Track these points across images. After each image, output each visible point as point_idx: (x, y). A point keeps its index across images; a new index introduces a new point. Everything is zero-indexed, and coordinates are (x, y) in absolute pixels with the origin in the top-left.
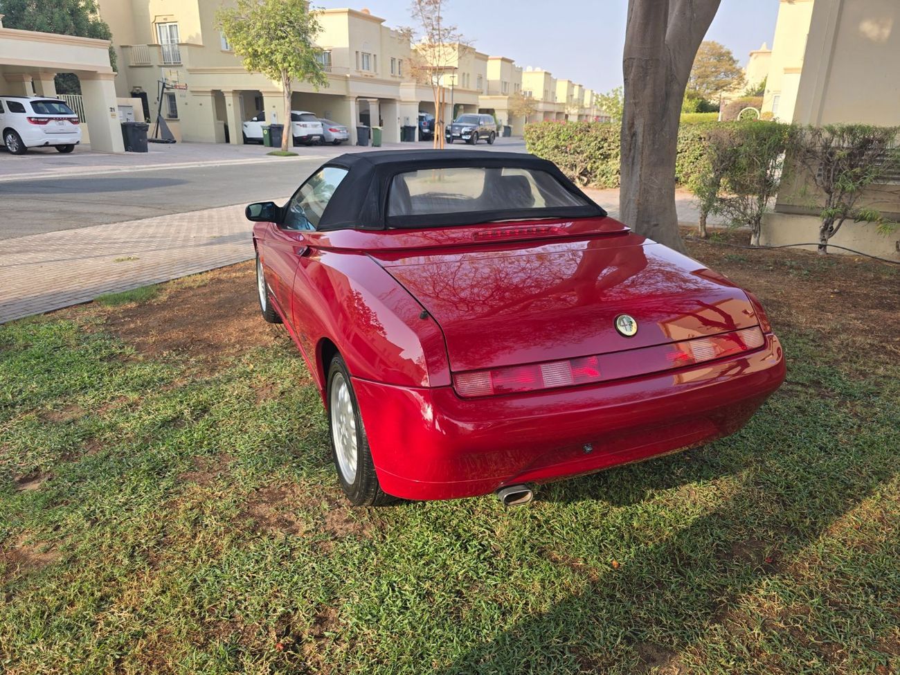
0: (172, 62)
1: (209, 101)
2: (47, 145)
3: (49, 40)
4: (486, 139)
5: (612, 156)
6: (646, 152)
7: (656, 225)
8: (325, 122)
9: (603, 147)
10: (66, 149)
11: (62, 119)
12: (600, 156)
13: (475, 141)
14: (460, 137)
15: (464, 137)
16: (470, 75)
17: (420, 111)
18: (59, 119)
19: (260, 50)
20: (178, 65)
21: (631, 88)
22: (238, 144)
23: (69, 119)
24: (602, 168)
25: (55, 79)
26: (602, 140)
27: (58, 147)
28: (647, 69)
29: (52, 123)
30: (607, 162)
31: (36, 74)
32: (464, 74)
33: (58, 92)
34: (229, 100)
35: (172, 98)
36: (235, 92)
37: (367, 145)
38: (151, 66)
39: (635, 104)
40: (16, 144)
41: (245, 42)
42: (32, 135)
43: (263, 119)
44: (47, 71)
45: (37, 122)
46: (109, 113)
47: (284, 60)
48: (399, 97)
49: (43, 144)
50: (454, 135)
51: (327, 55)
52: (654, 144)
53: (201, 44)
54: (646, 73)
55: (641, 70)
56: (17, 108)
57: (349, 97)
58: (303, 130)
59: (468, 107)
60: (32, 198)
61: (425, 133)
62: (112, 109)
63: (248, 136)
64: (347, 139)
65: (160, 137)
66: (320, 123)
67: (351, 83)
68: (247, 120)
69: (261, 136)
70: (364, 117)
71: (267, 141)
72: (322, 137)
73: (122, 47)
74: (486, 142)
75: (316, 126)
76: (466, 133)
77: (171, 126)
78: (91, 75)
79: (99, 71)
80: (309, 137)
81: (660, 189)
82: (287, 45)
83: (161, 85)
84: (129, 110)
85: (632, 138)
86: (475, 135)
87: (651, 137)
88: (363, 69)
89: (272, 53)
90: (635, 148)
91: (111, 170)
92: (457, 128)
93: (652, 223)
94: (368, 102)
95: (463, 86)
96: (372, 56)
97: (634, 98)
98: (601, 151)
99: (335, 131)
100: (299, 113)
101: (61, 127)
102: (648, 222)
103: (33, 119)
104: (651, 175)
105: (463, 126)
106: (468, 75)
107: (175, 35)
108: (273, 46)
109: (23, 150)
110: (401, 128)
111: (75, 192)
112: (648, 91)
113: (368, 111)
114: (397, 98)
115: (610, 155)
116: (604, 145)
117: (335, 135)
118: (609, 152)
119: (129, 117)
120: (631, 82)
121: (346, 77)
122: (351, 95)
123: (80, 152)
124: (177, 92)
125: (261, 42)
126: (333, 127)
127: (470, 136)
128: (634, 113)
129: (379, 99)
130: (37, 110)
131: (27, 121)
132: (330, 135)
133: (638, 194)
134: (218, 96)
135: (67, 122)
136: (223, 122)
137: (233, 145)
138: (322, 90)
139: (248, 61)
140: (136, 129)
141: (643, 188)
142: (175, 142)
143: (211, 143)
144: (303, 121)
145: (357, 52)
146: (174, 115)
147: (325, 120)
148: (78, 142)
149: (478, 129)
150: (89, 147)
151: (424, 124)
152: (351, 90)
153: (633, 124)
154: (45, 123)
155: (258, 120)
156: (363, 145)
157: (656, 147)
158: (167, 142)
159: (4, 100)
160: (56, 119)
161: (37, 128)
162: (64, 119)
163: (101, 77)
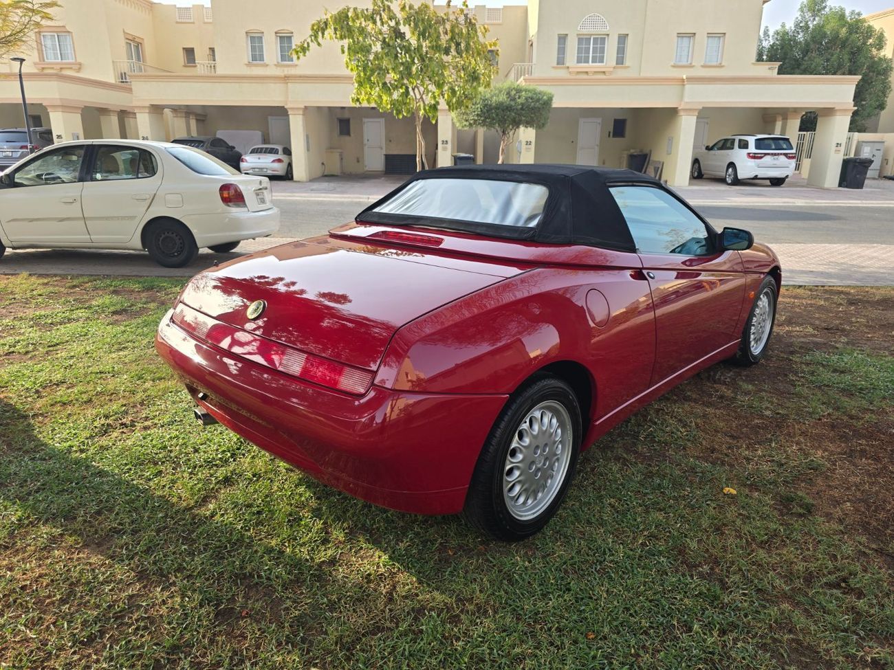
2: (756, 178)
3: (794, 81)
10: (777, 182)
11: (778, 154)
18: (775, 154)
23: (785, 155)
25: (803, 117)
29: (767, 159)
33: (799, 130)
40: (732, 177)
42: (747, 168)
45: (754, 157)
46: (834, 147)
49: (752, 176)
56: (744, 145)
62: (839, 145)
78: (829, 112)
79: (837, 108)
84: (878, 146)
91: (784, 203)
101: (775, 162)
103: (751, 155)
109: (737, 182)
123: (789, 186)
130: (758, 147)
131: (746, 156)
135: (782, 157)
140: (857, 164)
154: (761, 158)
159: (737, 138)
160: (772, 154)
161: (752, 162)
162: (781, 154)
163: (838, 114)
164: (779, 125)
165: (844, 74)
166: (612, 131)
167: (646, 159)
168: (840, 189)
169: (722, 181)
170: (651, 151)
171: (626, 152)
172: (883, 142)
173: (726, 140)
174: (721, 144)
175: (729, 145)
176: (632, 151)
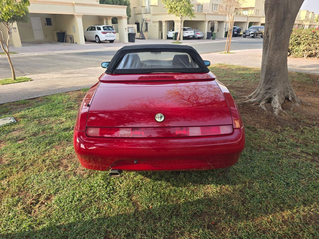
0: (148, 12)
1: (157, 25)
2: (106, 40)
4: (260, 36)
5: (302, 43)
6: (272, 44)
7: (274, 76)
8: (196, 31)
9: (297, 40)
10: (112, 41)
12: (296, 44)
13: (255, 37)
14: (249, 35)
15: (250, 35)
16: (260, 10)
17: (234, 25)
18: (110, 32)
19: (173, 6)
20: (150, 13)
21: (267, 16)
22: (165, 39)
23: (113, 32)
24: (296, 48)
25: (112, 19)
26: (298, 37)
27: (110, 41)
28: (273, 8)
29: (108, 33)
30: (299, 46)
31: (107, 18)
32: (257, 10)
33: (112, 23)
34: (164, 24)
35: (147, 24)
36: (166, 21)
37: (210, 39)
38: (141, 14)
39: (269, 23)
40: (98, 40)
41: (168, 3)
42: (103, 37)
43: (174, 31)
44: (109, 17)
45: (104, 33)
47: (180, 9)
48: (226, 20)
49: (105, 40)
50: (246, 34)
51: (201, 6)
52: (276, 40)
53: (157, 5)
54: (273, 10)
55: (271, 8)
56: (99, 29)
57: (206, 21)
58: (186, 34)
59: (256, 23)
60: (94, 57)
61: (235, 34)
62: (126, 29)
63: (168, 37)
64: (203, 37)
65: (141, 38)
66: (193, 31)
67: (207, 16)
68: (169, 31)
69: (172, 36)
70: (212, 29)
71: (174, 38)
72: (194, 36)
73: (134, 8)
74: (261, 37)
75: (192, 32)
76: (252, 34)
77: (145, 34)
78: (121, 18)
79: (123, 16)
80: (189, 36)
81: (277, 60)
82: (182, 3)
83: (143, 20)
84: (132, 29)
85: (267, 38)
86: (256, 34)
87: (275, 37)
88: (215, 10)
89: (177, 7)
90: (268, 42)
92: (248, 32)
93: (273, 75)
94: (214, 23)
95: (256, 15)
96: (219, 5)
97: (268, 21)
98: (296, 42)
99: (199, 34)
100: (186, 28)
101: (110, 35)
102: (271, 74)
104: (274, 54)
105: (251, 31)
106: (259, 10)
107: (150, 2)
108: (177, 4)
109: (100, 42)
110: (225, 32)
111: (106, 55)
112: (274, 18)
113: (214, 26)
114: (225, 21)
115: (301, 43)
116: (298, 39)
117: (198, 36)
118: (300, 42)
119: (132, 31)
120: (267, 14)
121: (205, 14)
122: (206, 20)
123: (115, 43)
124: (148, 22)
125: (173, 3)
126: (198, 33)
127: (253, 35)
128: (268, 27)
129: (218, 21)
130: (104, 29)
131: (101, 33)
132: (197, 36)
133: (267, 62)
134: (160, 23)
135: (112, 33)
136: (161, 32)
137: (163, 40)
138: (193, 19)
139: (169, 10)
140: (132, 35)
141: (269, 59)
142: (145, 39)
143: (157, 39)
144: (187, 31)
145: (213, 4)
146: (147, 30)
147: (196, 30)
148: (115, 39)
149: (257, 32)
150: (119, 41)
151: (235, 30)
152: (207, 19)
153: (268, 32)
154: (106, 33)
155: (172, 31)
156: (209, 39)
157: (277, 42)
158: (143, 39)
159: (96, 26)
160: (109, 32)
161: (104, 35)
162: (112, 32)
163: (124, 18)
164: (105, 21)
165: (118, 5)
166: (46, 23)
167: (65, 34)
168: (129, 43)
169: (95, 42)
170: (66, 31)
171: (55, 31)
172: (133, 27)
173: (92, 27)
174: (90, 28)
175: (93, 29)
176: (58, 31)
